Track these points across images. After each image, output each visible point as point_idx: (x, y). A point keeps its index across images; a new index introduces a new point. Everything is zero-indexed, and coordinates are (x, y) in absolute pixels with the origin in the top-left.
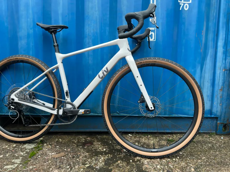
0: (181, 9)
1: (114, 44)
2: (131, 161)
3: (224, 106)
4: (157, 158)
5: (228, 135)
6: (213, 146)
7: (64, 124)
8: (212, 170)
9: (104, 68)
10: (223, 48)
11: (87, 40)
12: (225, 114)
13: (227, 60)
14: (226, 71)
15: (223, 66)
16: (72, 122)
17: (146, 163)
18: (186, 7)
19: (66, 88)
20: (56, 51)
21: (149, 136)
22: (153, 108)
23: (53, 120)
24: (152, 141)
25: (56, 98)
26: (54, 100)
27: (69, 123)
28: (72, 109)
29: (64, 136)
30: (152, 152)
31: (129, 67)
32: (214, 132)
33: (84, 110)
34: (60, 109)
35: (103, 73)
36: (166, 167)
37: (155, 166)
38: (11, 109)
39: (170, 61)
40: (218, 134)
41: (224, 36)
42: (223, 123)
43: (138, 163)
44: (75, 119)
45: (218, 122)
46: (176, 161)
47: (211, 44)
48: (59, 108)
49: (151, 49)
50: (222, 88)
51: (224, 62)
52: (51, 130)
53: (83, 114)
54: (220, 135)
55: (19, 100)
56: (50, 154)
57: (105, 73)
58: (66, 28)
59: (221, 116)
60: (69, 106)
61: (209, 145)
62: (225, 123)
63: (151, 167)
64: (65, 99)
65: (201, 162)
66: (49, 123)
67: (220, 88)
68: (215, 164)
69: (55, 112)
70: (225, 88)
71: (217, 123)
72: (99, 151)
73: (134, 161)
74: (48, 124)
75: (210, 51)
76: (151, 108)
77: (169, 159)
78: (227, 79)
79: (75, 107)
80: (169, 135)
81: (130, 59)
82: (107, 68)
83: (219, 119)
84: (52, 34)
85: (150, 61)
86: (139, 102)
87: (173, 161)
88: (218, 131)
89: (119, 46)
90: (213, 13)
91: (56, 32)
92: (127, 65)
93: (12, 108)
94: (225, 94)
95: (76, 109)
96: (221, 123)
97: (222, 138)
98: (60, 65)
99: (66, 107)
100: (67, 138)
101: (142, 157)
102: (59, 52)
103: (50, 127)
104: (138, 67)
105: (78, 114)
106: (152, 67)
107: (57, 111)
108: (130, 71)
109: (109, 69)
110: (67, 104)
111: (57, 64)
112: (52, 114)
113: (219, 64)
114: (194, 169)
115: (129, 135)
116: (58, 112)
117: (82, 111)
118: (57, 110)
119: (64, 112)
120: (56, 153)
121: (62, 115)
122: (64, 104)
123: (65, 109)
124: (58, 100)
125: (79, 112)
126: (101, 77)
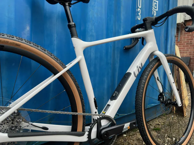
0: (153, 14)
19: (91, 96)
22: (181, 105)
33: (129, 123)
35: (138, 70)
55: (10, 137)
69: (84, 138)
79: (113, 121)
82: (141, 64)
85: (171, 58)
91: (71, 4)
107: (87, 136)
117: (127, 126)
121: (97, 139)
122: (99, 121)
123: (101, 128)
124: (84, 116)
125: (125, 127)
126: (136, 76)
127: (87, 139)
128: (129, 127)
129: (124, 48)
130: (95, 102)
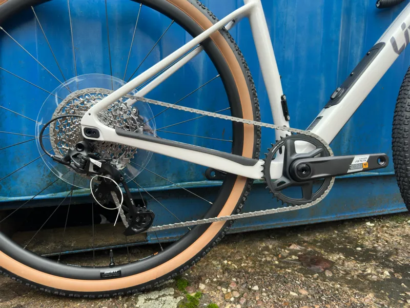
16: (318, 200)
27: (308, 205)
33: (367, 156)
34: (274, 159)
38: (91, 170)
48: (268, 157)
55: (119, 134)
69: (255, 172)
79: (325, 148)
93: (95, 167)
99: (295, 151)
105: (349, 171)
107: (262, 169)
111: (243, 4)
116: (266, 169)
117: (360, 161)
118: (262, 163)
119: (288, 170)
121: (284, 179)
122: (289, 141)
123: (294, 157)
125: (353, 163)
126: (399, 49)
127: (262, 175)
128: (365, 164)
129: (378, 5)
130: (284, 103)
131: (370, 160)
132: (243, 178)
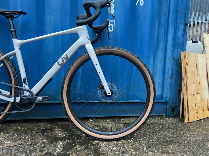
0: (137, 5)
1: (74, 32)
2: (89, 145)
3: (172, 92)
4: (114, 141)
5: (176, 117)
6: (163, 127)
7: (22, 111)
8: (162, 148)
9: (64, 56)
10: (172, 41)
11: (47, 28)
12: (173, 98)
13: (175, 52)
14: (174, 62)
15: (172, 57)
16: (30, 109)
17: (104, 146)
18: (142, 3)
19: (23, 75)
20: (13, 37)
21: (108, 120)
22: (110, 94)
23: (10, 108)
24: (110, 124)
25: (13, 85)
26: (11, 87)
27: (27, 111)
28: (30, 97)
29: (23, 124)
30: (109, 135)
31: (88, 55)
32: (165, 115)
33: (42, 97)
34: (18, 96)
35: (63, 60)
36: (122, 148)
37: (112, 148)
39: (126, 51)
40: (167, 116)
41: (173, 31)
42: (171, 107)
43: (96, 146)
44: (33, 107)
45: (168, 106)
46: (130, 142)
47: (162, 37)
48: (16, 96)
49: (110, 39)
50: (171, 76)
51: (173, 53)
52: (8, 119)
53: (41, 101)
54: (170, 117)
56: (6, 143)
57: (65, 61)
58: (25, 13)
59: (170, 100)
60: (26, 94)
61: (160, 126)
62: (173, 106)
63: (107, 149)
64: (22, 86)
65: (152, 142)
66: (6, 111)
67: (169, 76)
68: (164, 143)
69: (12, 100)
70: (173, 76)
71: (166, 107)
72: (58, 137)
73: (92, 145)
74: (4, 112)
75: (161, 44)
76: (109, 94)
77: (125, 141)
78: (175, 68)
79: (33, 94)
80: (126, 119)
81: (89, 47)
82: (66, 55)
83: (168, 103)
84: (9, 19)
85: (108, 50)
86: (98, 88)
87: (128, 142)
88: (168, 114)
89: (79, 34)
90: (164, 10)
91: (14, 18)
92: (87, 53)
94: (173, 81)
95: (34, 96)
96: (170, 107)
97: (171, 120)
98: (17, 51)
99: (23, 94)
100: (26, 126)
101: (100, 141)
102: (17, 38)
103: (7, 115)
104: (97, 56)
105: (36, 101)
106: (110, 55)
107: (14, 99)
108: (89, 59)
109: (69, 57)
110: (24, 92)
111: (14, 50)
112: (8, 102)
113: (169, 55)
114: (146, 148)
115: (90, 120)
116: (15, 99)
117: (40, 98)
118: (14, 97)
119: (21, 99)
120: (13, 142)
122: (21, 91)
123: (22, 96)
124: (15, 87)
125: (37, 99)
127: (14, 101)
128: (41, 100)
131: (42, 98)
132: (11, 102)
